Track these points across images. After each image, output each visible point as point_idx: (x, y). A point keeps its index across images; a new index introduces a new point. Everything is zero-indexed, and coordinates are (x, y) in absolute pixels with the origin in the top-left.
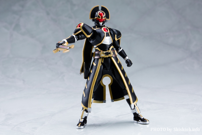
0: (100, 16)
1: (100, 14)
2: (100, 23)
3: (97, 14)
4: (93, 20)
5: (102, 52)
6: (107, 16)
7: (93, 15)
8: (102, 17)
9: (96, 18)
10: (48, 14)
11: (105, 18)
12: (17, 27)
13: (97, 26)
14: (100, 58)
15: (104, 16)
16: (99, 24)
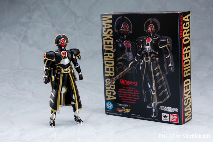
0: (63, 43)
1: (62, 41)
3: (61, 41)
4: (57, 45)
5: (62, 69)
6: (67, 42)
7: (57, 42)
8: (64, 43)
9: (59, 44)
12: (25, 38)
13: (59, 50)
14: (62, 73)
15: (65, 42)
16: (62, 48)
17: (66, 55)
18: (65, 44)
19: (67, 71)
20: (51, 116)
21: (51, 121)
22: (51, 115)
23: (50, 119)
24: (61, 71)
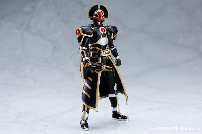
0: (99, 16)
1: (99, 13)
2: (98, 22)
3: (96, 13)
4: (92, 19)
5: (102, 51)
6: (106, 15)
7: (91, 14)
10: (58, 15)
11: (104, 17)
13: (95, 25)
14: (100, 57)
17: (106, 32)
18: (102, 18)
19: (108, 54)
20: (82, 115)
21: (82, 121)
22: (82, 113)
23: (81, 119)
24: (101, 53)
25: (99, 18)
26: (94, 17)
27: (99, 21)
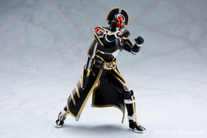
0: (119, 21)
1: (119, 18)
4: (110, 23)
11: (124, 24)
15: (123, 22)
18: (122, 24)
19: (112, 67)
24: (104, 66)
25: (119, 23)
26: (113, 21)
27: (118, 27)
